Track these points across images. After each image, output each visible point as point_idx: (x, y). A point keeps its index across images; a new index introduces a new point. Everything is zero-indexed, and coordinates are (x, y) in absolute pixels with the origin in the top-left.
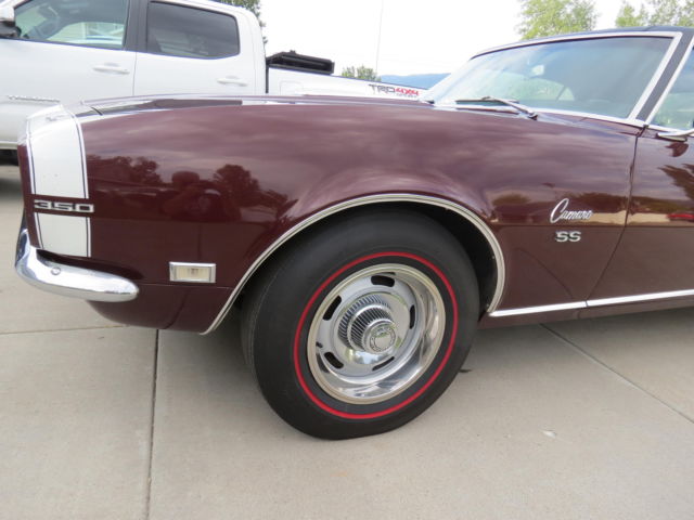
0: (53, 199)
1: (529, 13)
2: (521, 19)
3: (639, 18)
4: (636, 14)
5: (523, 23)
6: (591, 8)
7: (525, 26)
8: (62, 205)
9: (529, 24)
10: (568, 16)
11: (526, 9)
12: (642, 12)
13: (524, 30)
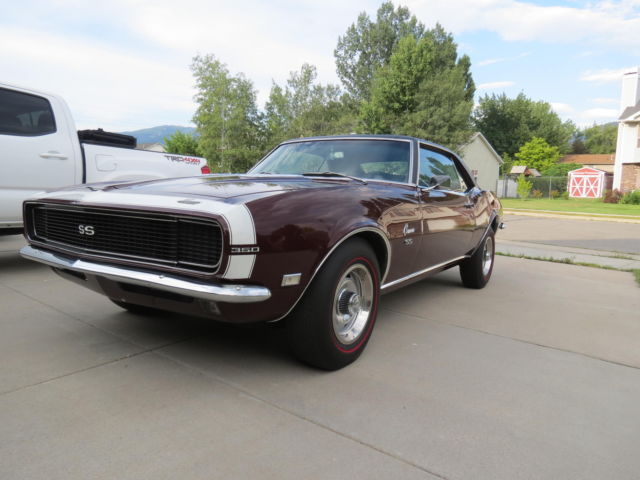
0: (241, 246)
1: (203, 86)
2: (197, 91)
3: (286, 96)
4: (283, 93)
5: (201, 94)
6: (250, 85)
7: (201, 97)
8: (244, 249)
9: (205, 95)
10: (235, 91)
11: (200, 83)
12: (287, 92)
13: (202, 99)
